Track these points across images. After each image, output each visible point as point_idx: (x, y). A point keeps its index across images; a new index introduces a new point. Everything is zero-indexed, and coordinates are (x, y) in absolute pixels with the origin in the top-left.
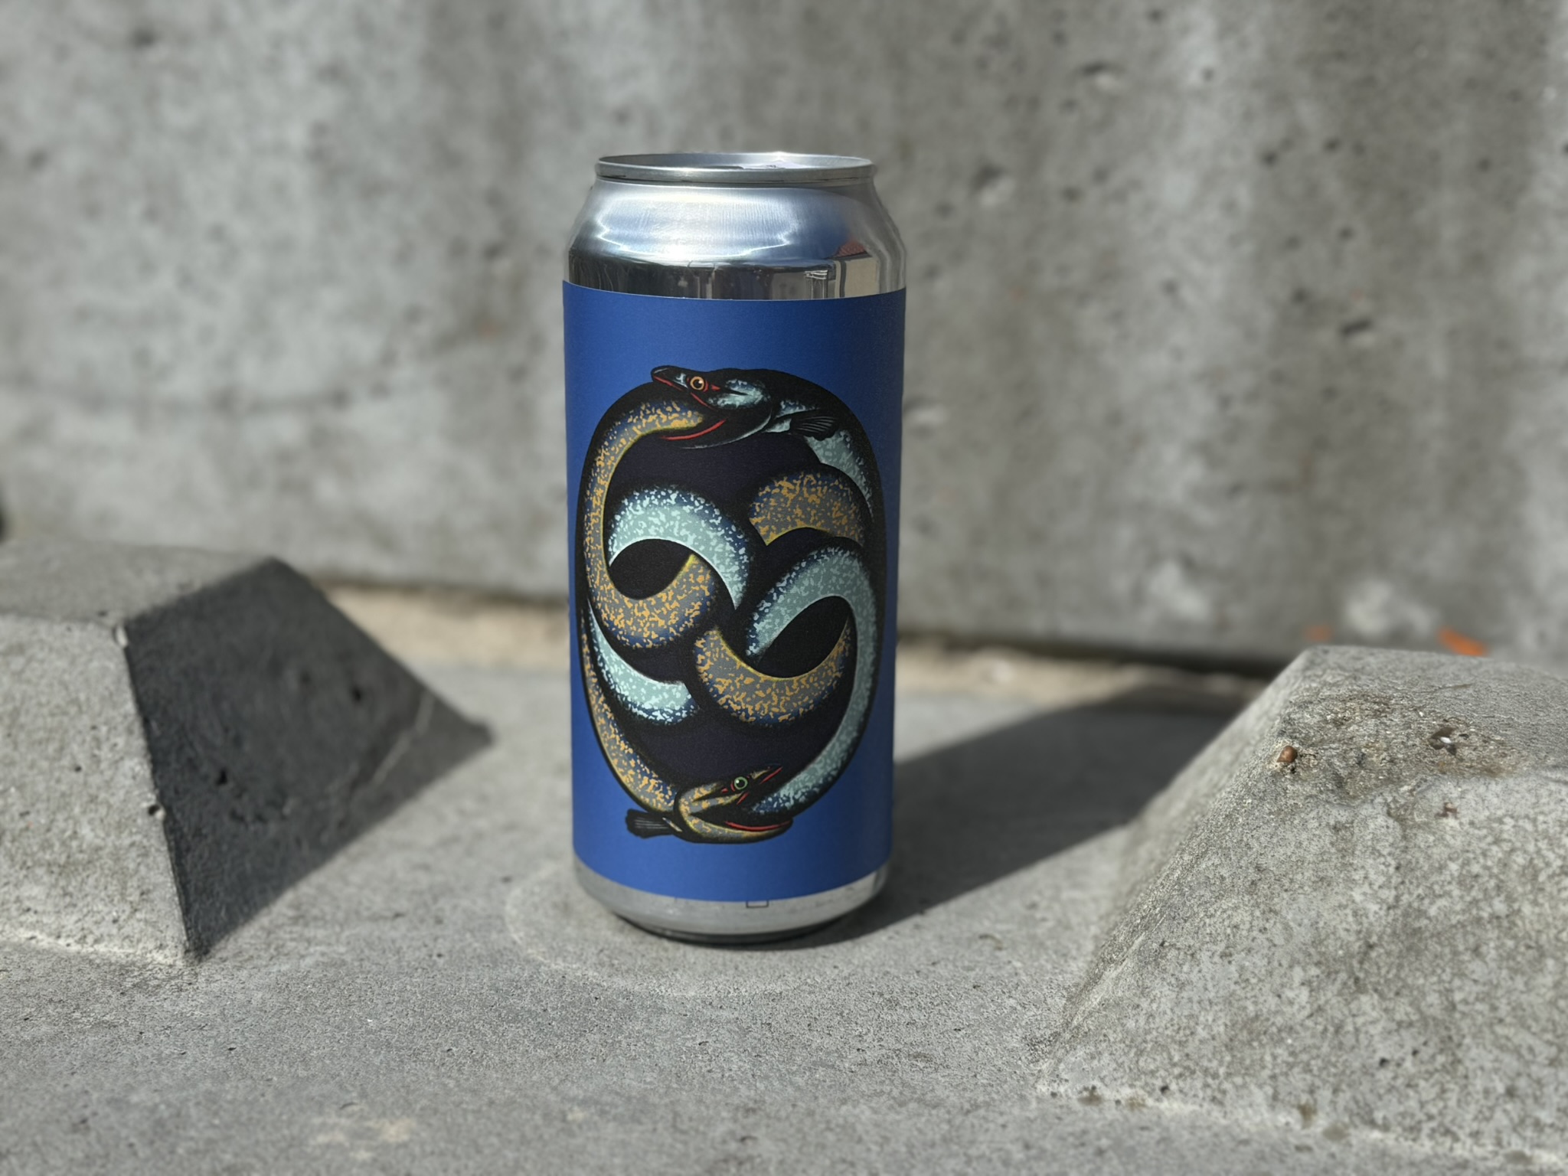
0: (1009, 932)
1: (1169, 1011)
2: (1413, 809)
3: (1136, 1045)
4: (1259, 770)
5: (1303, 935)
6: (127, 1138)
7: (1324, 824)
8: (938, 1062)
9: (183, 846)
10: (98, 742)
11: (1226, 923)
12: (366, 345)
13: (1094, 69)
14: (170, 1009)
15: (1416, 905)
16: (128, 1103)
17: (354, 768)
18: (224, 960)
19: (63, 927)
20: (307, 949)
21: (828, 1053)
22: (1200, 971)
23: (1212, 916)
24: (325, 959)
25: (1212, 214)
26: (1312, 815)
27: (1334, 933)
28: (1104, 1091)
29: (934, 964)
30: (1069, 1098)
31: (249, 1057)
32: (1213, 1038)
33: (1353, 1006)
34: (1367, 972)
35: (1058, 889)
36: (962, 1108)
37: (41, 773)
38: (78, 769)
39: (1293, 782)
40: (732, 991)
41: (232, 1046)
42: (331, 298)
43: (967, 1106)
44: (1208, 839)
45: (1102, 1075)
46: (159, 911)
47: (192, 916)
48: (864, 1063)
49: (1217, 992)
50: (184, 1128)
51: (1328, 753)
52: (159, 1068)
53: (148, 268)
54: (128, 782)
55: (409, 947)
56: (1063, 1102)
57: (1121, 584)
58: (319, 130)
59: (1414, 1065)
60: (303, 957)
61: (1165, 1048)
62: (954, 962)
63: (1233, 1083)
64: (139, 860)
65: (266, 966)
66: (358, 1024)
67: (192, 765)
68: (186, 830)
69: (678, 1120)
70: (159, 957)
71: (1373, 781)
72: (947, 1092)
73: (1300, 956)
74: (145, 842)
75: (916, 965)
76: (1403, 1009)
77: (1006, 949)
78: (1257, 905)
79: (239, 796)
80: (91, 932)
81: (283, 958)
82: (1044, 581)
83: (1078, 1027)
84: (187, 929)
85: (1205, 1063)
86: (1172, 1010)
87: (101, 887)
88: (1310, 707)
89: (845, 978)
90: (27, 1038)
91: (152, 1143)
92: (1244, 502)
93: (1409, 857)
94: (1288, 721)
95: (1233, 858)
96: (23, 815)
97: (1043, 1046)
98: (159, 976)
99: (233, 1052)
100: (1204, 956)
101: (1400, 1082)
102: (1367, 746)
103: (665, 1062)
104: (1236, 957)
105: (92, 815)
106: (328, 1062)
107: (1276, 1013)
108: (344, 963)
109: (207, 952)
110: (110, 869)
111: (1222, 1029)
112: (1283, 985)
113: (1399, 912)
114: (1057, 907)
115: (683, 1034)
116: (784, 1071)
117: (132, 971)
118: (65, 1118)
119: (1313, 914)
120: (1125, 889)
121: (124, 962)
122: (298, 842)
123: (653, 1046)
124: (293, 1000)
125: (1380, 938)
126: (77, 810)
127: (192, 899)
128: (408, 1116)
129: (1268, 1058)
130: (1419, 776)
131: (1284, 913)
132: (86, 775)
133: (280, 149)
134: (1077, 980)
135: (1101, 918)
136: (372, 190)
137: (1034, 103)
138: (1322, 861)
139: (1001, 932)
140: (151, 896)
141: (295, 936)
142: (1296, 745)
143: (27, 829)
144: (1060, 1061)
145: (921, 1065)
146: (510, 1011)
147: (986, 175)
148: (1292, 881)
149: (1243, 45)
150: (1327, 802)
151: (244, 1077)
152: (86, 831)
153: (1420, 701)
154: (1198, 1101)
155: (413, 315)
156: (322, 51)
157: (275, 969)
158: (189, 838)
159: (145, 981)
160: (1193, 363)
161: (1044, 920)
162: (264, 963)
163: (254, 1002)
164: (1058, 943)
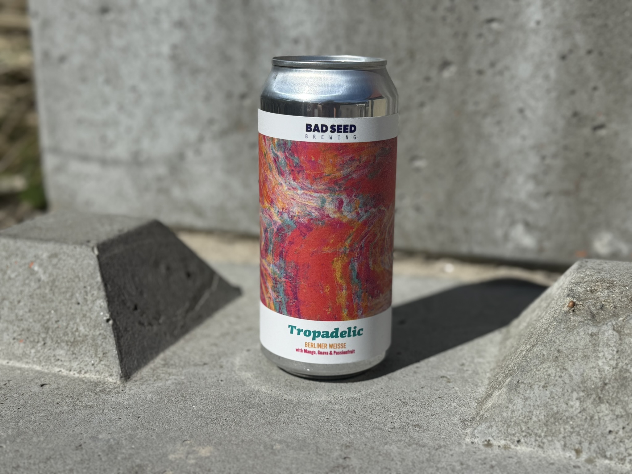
0: (453, 375)
1: (521, 410)
2: (624, 327)
3: (507, 423)
4: (559, 311)
5: (577, 379)
6: (97, 453)
7: (586, 333)
8: (425, 428)
9: (120, 335)
10: (86, 293)
11: (545, 374)
12: (192, 134)
13: (490, 21)
14: (115, 400)
15: (625, 367)
16: (98, 438)
17: (187, 305)
18: (136, 381)
19: (72, 367)
20: (169, 377)
21: (379, 424)
22: (534, 393)
23: (539, 370)
24: (176, 381)
25: (539, 81)
26: (582, 329)
27: (590, 378)
28: (493, 442)
29: (422, 388)
30: (479, 444)
31: (146, 420)
32: (539, 421)
33: (598, 408)
34: (604, 395)
35: (473, 358)
36: (434, 448)
37: (64, 305)
38: (78, 304)
39: (574, 315)
40: (339, 397)
41: (139, 416)
42: (179, 115)
43: (437, 447)
44: (537, 339)
45: (493, 435)
46: (110, 361)
47: (124, 363)
48: (394, 428)
49: (541, 402)
50: (120, 449)
51: (588, 304)
52: (110, 424)
53: (106, 102)
54: (98, 309)
55: (210, 377)
56: (477, 446)
57: (499, 233)
58: (174, 47)
59: (623, 433)
60: (167, 380)
61: (519, 424)
62: (430, 387)
63: (548, 440)
64: (102, 340)
65: (153, 384)
66: (189, 408)
67: (124, 302)
68: (121, 328)
69: (318, 449)
70: (110, 380)
71: (607, 316)
72: (428, 441)
73: (576, 388)
74: (105, 333)
75: (415, 388)
76: (619, 410)
77: (452, 382)
78: (558, 366)
79: (142, 315)
80: (83, 369)
81: (160, 381)
82: (467, 231)
83: (483, 415)
84: (122, 368)
85: (536, 431)
87: (87, 351)
88: (581, 285)
89: (386, 393)
90: (58, 412)
91: (108, 454)
92: (550, 199)
93: (622, 347)
94: (571, 290)
95: (548, 347)
96: (57, 322)
97: (468, 423)
98: (110, 387)
99: (140, 418)
100: (536, 387)
101: (617, 440)
102: (604, 301)
103: (313, 426)
104: (549, 388)
105: (84, 322)
106: (177, 423)
107: (566, 411)
108: (183, 383)
109: (129, 378)
110: (91, 344)
111: (543, 417)
112: (569, 400)
113: (618, 370)
114: (473, 365)
115: (320, 414)
116: (361, 431)
117: (100, 385)
118: (73, 444)
119: (582, 370)
120: (501, 358)
121: (96, 381)
122: (165, 334)
123: (308, 419)
124: (163, 398)
125: (610, 381)
126: (78, 320)
127: (123, 356)
128: (210, 446)
129: (562, 430)
130: (627, 314)
131: (569, 370)
132: (82, 306)
133: (158, 55)
134: (482, 396)
135: (491, 370)
136: (195, 71)
137: (465, 35)
138: (586, 348)
139: (450, 375)
140: (107, 355)
141: (164, 372)
142: (575, 301)
143: (58, 327)
144: (475, 429)
145: (418, 429)
146: (250, 404)
147: (445, 64)
148: (573, 357)
149: (553, 11)
150: (588, 324)
151: (144, 428)
152: (81, 328)
153: (627, 283)
154: (533, 446)
155: (211, 122)
156: (176, 15)
157: (156, 385)
158: (122, 332)
159: (105, 389)
160: (530, 142)
161: (467, 370)
162: (152, 382)
163: (148, 399)
164: (474, 380)
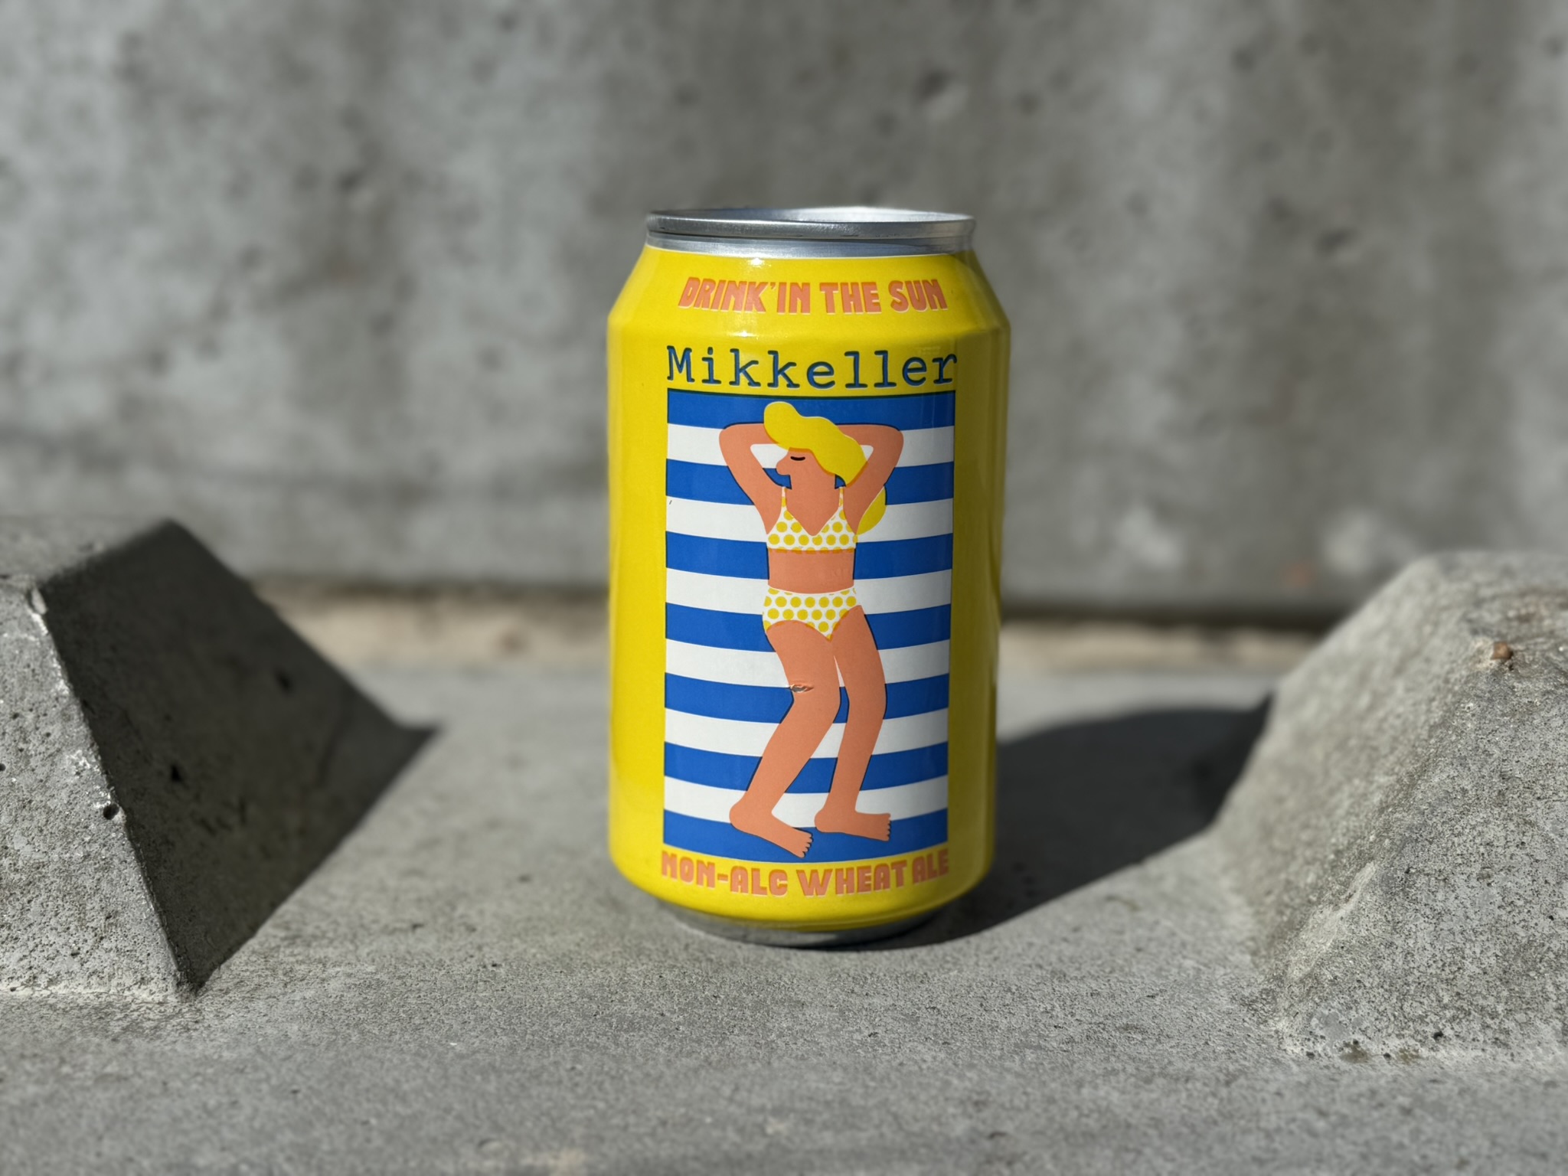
1: (1428, 946)
3: (1397, 987)
4: (1463, 673)
8: (1155, 1032)
11: (1478, 841)
12: (190, 296)
18: (226, 991)
20: (324, 971)
21: (1025, 1034)
22: (1457, 898)
23: (1460, 834)
24: (355, 981)
25: (1183, 122)
26: (1554, 712)
28: (1365, 1044)
30: (1331, 1057)
32: (1485, 973)
36: (1218, 1079)
39: (1517, 679)
43: (1222, 1076)
45: (1363, 1028)
46: (135, 937)
48: (1072, 1041)
49: (1481, 919)
51: (1538, 648)
52: (212, 1122)
54: (72, 780)
55: (452, 959)
56: (1325, 1062)
57: (1085, 533)
60: (324, 980)
61: (1430, 988)
63: (1516, 1021)
64: (98, 875)
65: (284, 994)
67: (143, 758)
69: (902, 1121)
72: (1189, 1064)
74: (104, 853)
78: (1509, 818)
79: (197, 798)
80: (44, 971)
81: (301, 984)
85: (1481, 1002)
86: (1431, 944)
87: (50, 914)
95: (1473, 768)
98: (151, 1016)
100: (1459, 880)
103: (844, 1060)
104: (1496, 878)
105: (26, 824)
107: (1551, 937)
110: (59, 890)
111: (1493, 960)
115: (843, 1026)
123: (816, 1043)
128: (570, 1147)
129: (1550, 988)
131: (1541, 823)
132: (10, 775)
133: (82, 65)
136: (198, 112)
144: (1310, 1016)
145: (1138, 1037)
147: (932, 83)
148: (1543, 787)
151: (331, 1122)
152: (19, 845)
154: (1480, 1045)
155: (250, 258)
162: (279, 991)
164: (1196, 899)
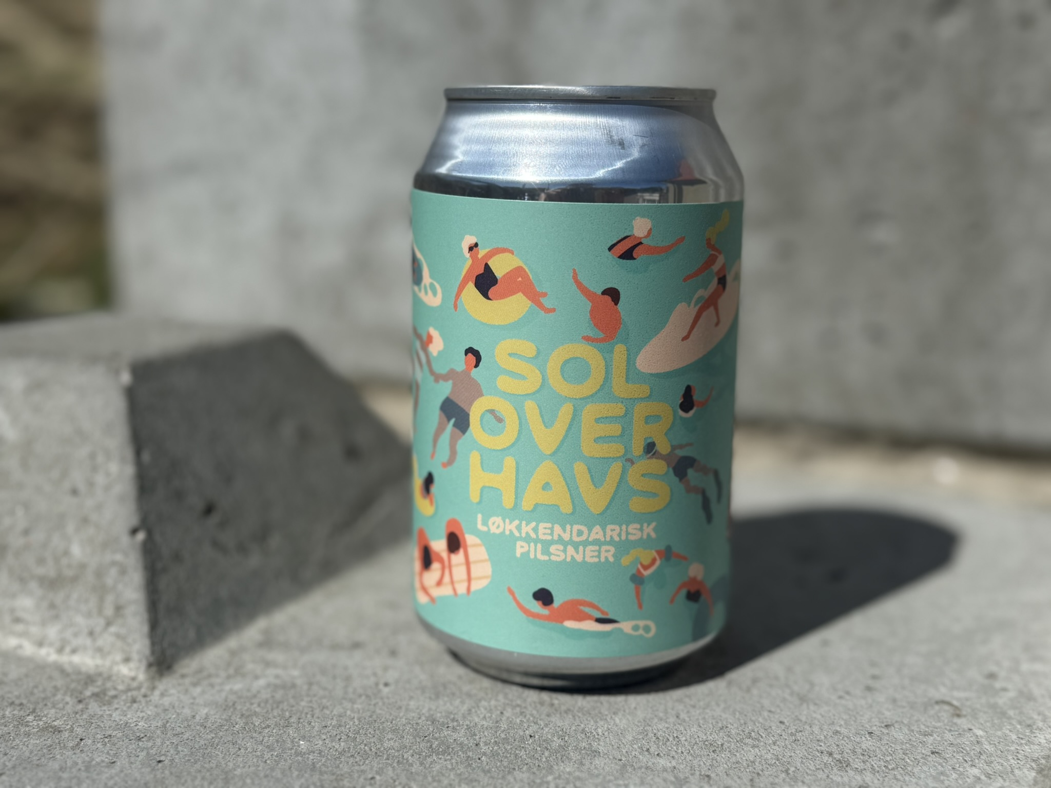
9: (159, 565)
10: (95, 469)
18: (183, 676)
19: (47, 637)
24: (278, 682)
29: (887, 726)
31: (174, 770)
35: (1016, 661)
37: (45, 495)
41: (162, 758)
47: (159, 632)
60: (257, 677)
62: (909, 726)
65: (221, 684)
66: (289, 745)
67: (179, 495)
68: (164, 552)
70: (125, 670)
74: (124, 561)
75: (868, 726)
77: (965, 716)
81: (239, 678)
84: (152, 644)
87: (82, 602)
89: (792, 734)
96: (26, 532)
99: (160, 765)
106: (248, 781)
108: (294, 686)
109: (169, 668)
114: (1017, 678)
115: (616, 779)
117: (96, 681)
121: (92, 672)
122: (278, 575)
124: (236, 718)
139: (958, 699)
140: (124, 612)
141: (257, 658)
143: (27, 546)
146: (443, 743)
147: (944, 5)
152: (76, 550)
158: (166, 560)
159: (104, 692)
161: (1005, 690)
162: (220, 681)
163: (198, 717)
164: (1021, 713)
